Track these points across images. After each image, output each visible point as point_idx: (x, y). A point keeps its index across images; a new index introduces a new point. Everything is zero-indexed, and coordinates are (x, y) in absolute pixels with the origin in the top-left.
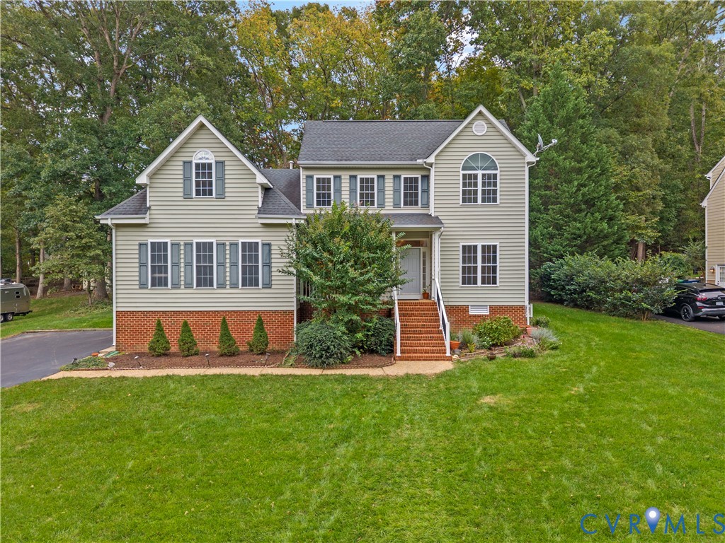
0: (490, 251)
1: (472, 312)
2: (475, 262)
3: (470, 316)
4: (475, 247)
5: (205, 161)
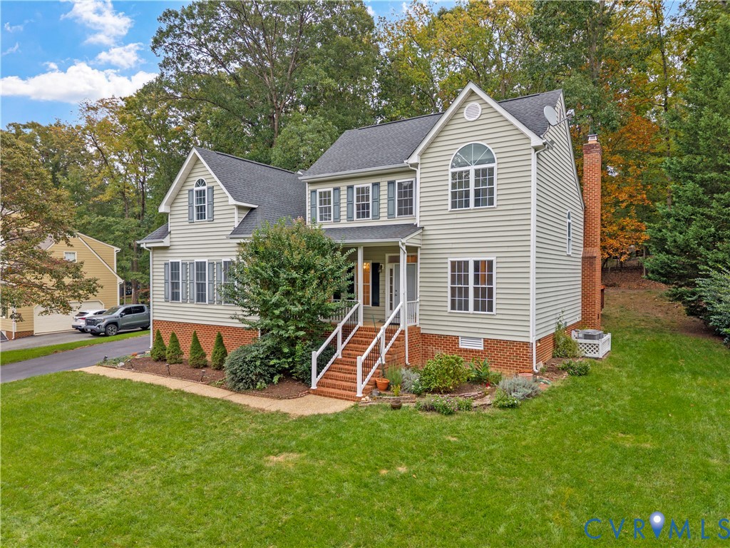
0: (483, 270)
1: (463, 345)
2: (467, 282)
3: (461, 350)
4: (466, 263)
5: (201, 188)
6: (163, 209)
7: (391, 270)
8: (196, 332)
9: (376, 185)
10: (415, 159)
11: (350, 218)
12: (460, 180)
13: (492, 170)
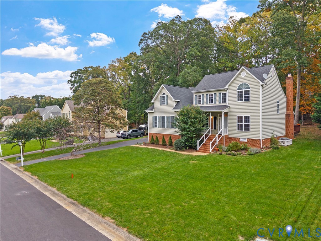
0: (247, 118)
1: (241, 140)
2: (242, 122)
3: (240, 142)
4: (242, 117)
5: (164, 96)
6: (152, 101)
7: (220, 119)
8: (164, 136)
9: (215, 94)
10: (227, 87)
11: (207, 103)
12: (240, 93)
13: (249, 91)
